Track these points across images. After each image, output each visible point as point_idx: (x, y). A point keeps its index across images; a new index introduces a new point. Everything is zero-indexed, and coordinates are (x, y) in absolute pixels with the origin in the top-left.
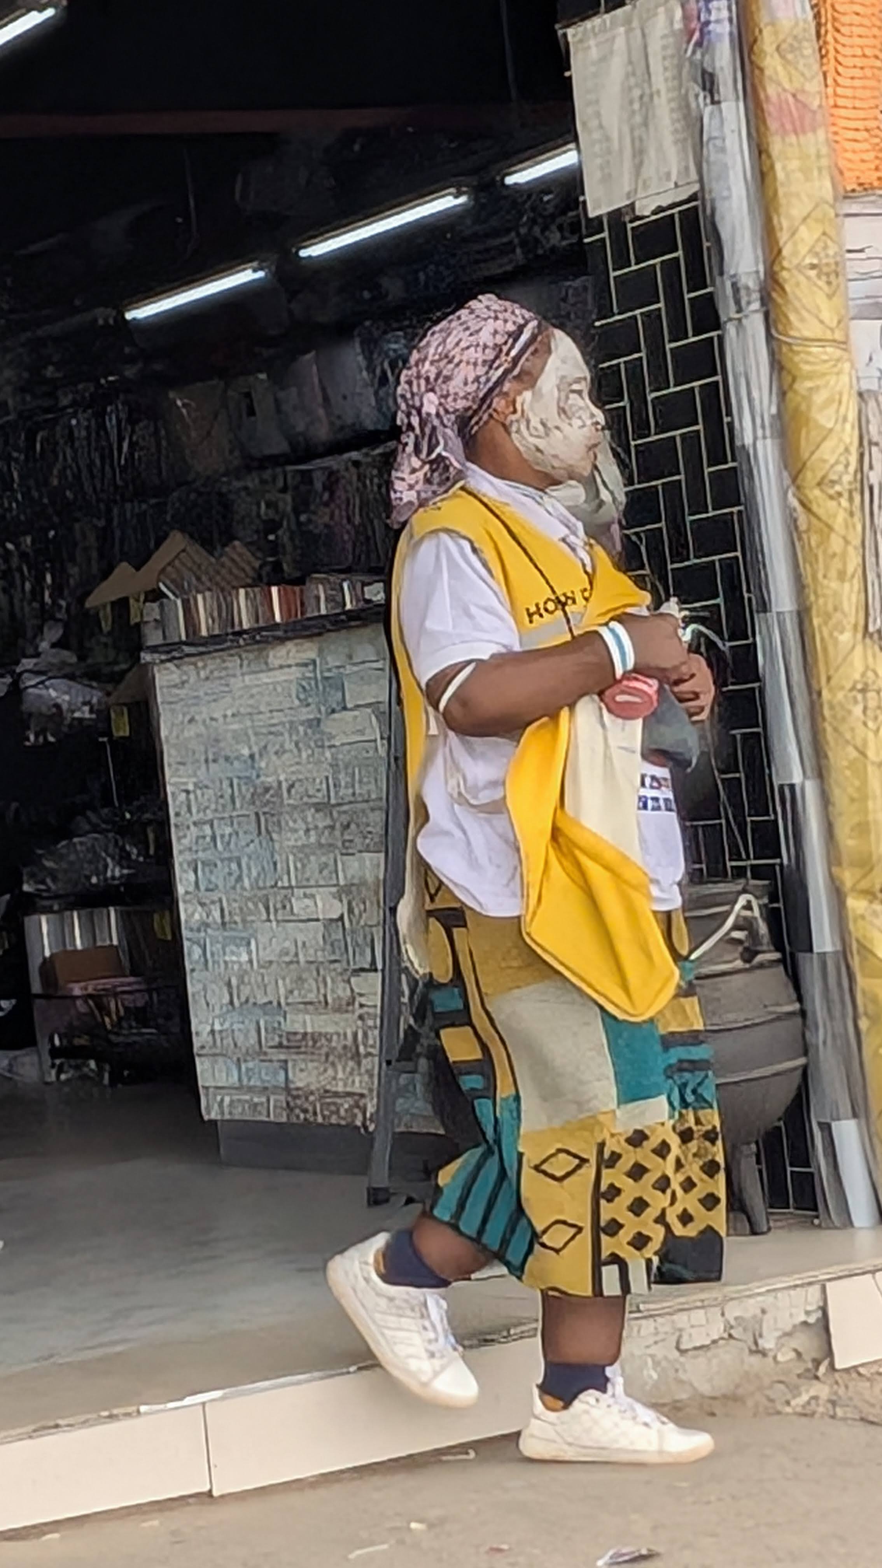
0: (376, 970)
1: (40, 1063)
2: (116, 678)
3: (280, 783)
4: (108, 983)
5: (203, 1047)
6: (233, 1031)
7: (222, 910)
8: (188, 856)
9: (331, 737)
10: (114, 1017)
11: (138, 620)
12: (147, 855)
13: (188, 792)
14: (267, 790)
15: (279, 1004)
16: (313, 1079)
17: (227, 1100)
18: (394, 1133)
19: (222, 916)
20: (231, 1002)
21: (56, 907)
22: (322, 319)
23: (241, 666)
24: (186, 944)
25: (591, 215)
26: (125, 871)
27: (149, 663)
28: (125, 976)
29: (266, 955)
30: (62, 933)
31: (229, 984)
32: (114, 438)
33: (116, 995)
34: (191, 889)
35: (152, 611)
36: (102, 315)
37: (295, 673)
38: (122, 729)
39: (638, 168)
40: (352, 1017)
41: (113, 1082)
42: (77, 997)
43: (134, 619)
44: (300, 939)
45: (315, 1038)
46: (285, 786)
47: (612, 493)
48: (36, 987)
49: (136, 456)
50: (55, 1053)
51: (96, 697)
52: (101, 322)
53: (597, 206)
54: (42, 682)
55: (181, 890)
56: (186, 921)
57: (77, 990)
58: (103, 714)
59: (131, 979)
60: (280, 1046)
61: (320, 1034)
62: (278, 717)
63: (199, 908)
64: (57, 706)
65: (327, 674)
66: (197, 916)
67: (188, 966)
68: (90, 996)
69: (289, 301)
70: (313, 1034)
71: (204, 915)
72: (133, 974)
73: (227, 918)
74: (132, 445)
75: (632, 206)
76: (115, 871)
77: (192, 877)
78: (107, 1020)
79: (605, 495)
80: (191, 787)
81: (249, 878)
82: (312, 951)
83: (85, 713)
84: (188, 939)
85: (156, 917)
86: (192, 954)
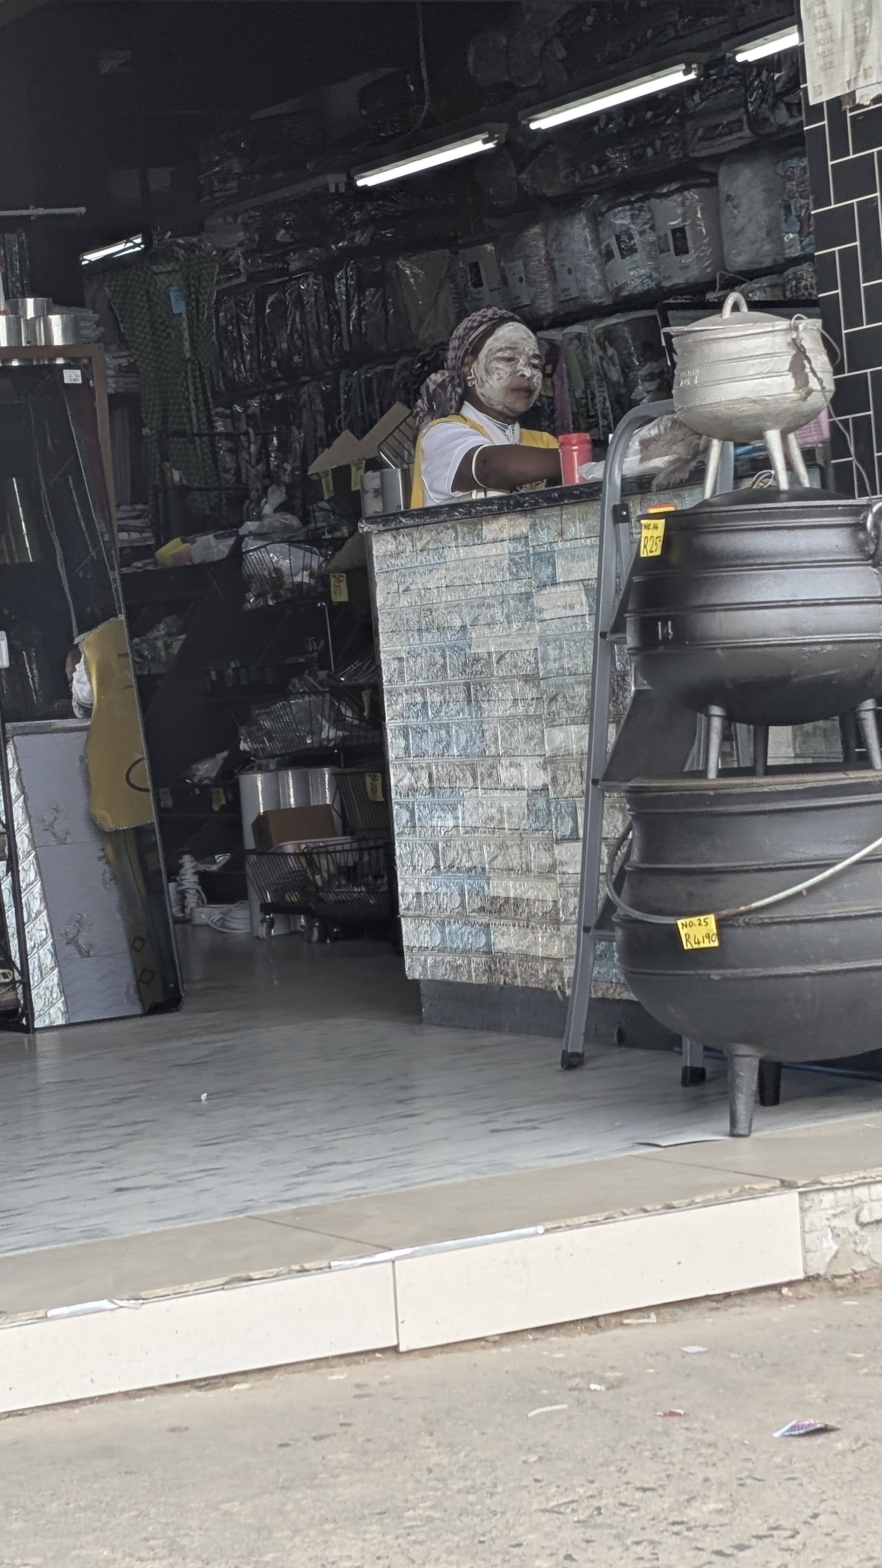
0: (578, 839)
1: (251, 918)
2: (337, 544)
3: (489, 654)
4: (321, 842)
5: (408, 909)
6: (438, 894)
7: (430, 776)
8: (399, 722)
9: (541, 611)
10: (325, 875)
11: (358, 488)
12: (361, 718)
13: (400, 659)
14: (477, 660)
15: (483, 869)
16: (513, 944)
17: (430, 961)
18: (591, 999)
19: (431, 780)
20: (437, 866)
21: (272, 767)
22: (549, 192)
23: (456, 539)
24: (395, 807)
25: (813, 101)
26: (340, 733)
27: (367, 532)
28: (335, 835)
29: (470, 822)
30: (275, 792)
31: (436, 850)
32: (341, 306)
33: (328, 853)
34: (401, 753)
35: (372, 480)
36: (334, 181)
37: (507, 547)
38: (340, 594)
39: (859, 56)
40: (553, 885)
41: (322, 939)
42: (290, 854)
43: (354, 487)
44: (505, 805)
45: (517, 902)
46: (494, 658)
47: (820, 381)
48: (250, 842)
49: (363, 323)
50: (266, 908)
51: (315, 561)
52: (332, 189)
53: (819, 93)
54: (264, 546)
55: (391, 755)
56: (396, 786)
57: (289, 847)
58: (322, 579)
59: (341, 839)
60: (482, 909)
61: (522, 900)
62: (489, 590)
63: (409, 774)
64: (277, 570)
65: (538, 549)
66: (406, 781)
67: (397, 830)
68: (303, 854)
69: (519, 173)
70: (515, 898)
71: (413, 781)
72: (344, 834)
73: (435, 784)
74: (361, 312)
75: (852, 94)
76: (329, 733)
77: (402, 743)
78: (318, 877)
79: (814, 384)
80: (404, 655)
81: (458, 746)
82: (516, 820)
83: (303, 578)
84: (397, 803)
85: (368, 780)
86: (400, 817)
